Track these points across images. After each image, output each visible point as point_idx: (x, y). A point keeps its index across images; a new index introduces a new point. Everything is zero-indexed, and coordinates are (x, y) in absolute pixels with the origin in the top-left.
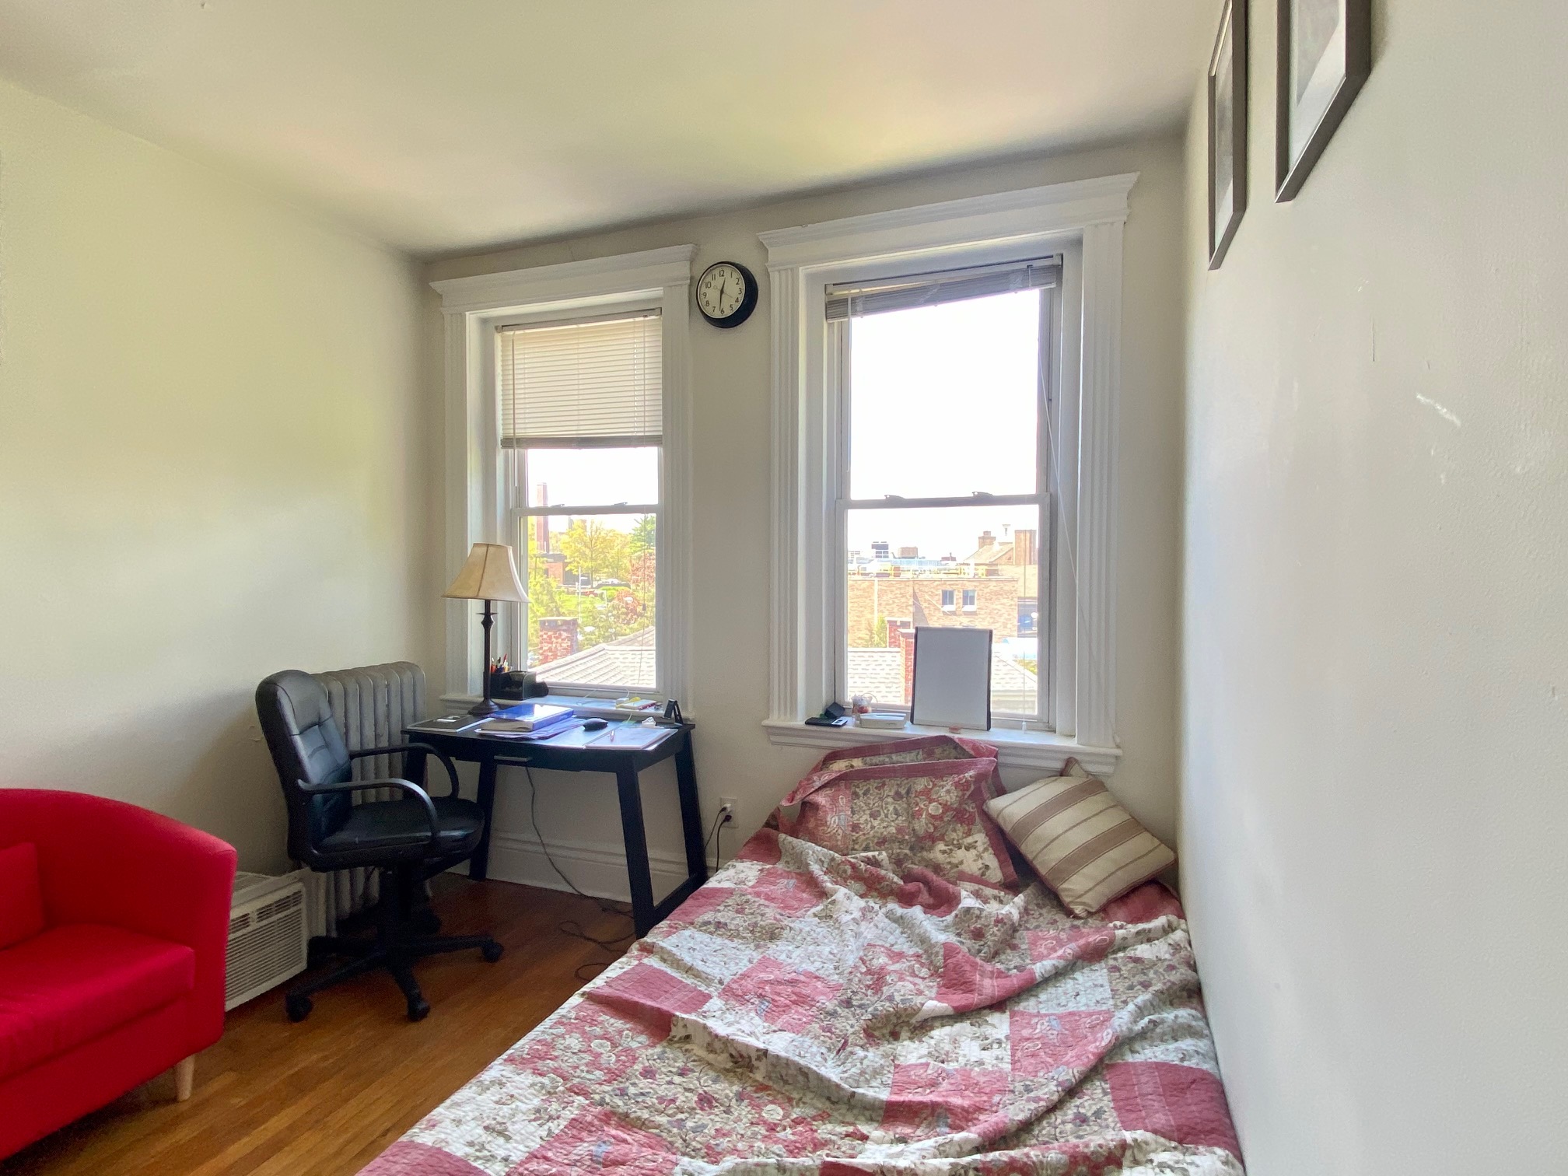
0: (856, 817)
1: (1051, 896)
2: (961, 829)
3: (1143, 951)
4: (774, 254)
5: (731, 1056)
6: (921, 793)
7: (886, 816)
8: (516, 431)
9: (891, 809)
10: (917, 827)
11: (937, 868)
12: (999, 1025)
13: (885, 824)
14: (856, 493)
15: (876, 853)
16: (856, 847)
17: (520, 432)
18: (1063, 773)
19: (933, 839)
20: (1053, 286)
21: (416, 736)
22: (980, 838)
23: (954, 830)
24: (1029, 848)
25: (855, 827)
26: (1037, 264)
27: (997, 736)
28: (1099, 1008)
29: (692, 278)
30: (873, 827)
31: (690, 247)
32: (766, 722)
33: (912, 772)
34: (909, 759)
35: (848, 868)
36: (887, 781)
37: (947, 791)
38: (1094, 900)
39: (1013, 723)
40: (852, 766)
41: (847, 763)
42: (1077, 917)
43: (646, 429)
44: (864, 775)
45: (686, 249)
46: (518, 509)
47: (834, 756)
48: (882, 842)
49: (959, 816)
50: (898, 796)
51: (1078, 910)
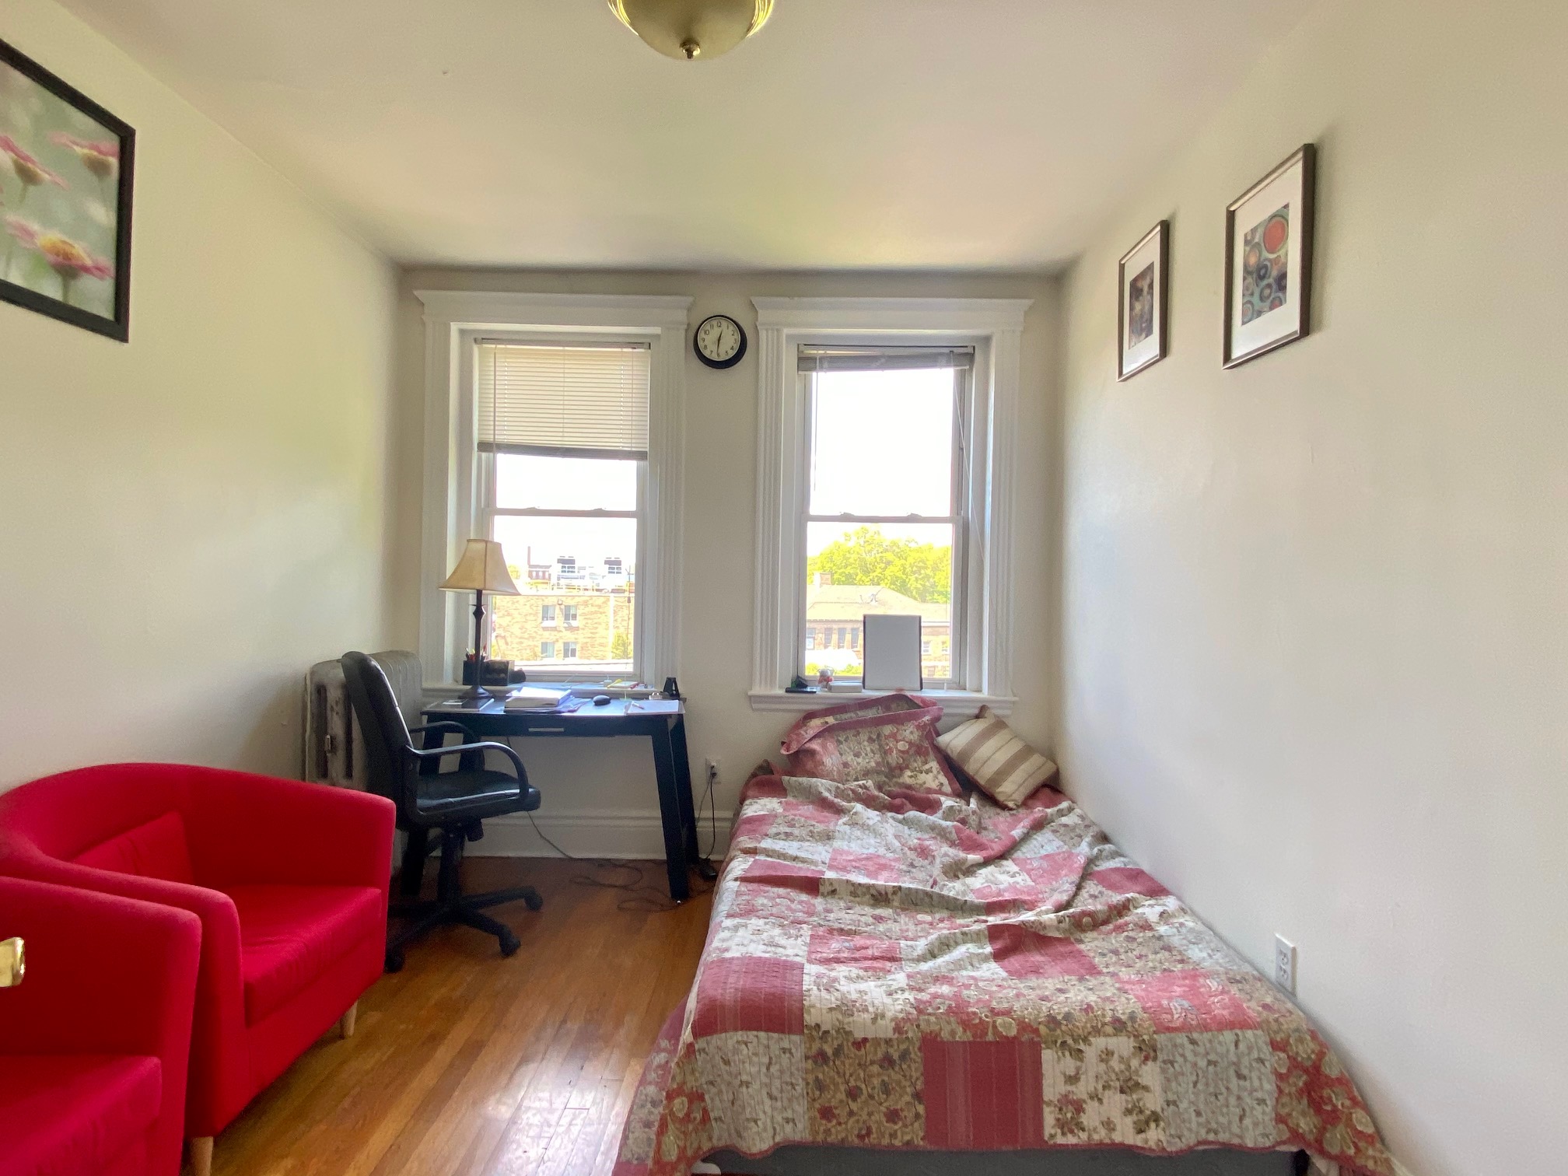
0: (844, 757)
1: (990, 799)
2: (919, 759)
3: (1064, 820)
4: (763, 316)
5: (872, 895)
6: (889, 736)
7: (866, 755)
8: (496, 437)
9: (868, 749)
10: (890, 761)
11: (909, 787)
12: (1009, 865)
13: (867, 761)
14: (814, 509)
15: (864, 782)
16: (849, 778)
17: (502, 438)
18: (977, 717)
19: (901, 769)
20: (968, 367)
21: (433, 716)
22: (934, 765)
23: (915, 761)
24: (971, 768)
25: (846, 765)
26: (956, 350)
27: (928, 694)
28: (1060, 851)
29: (689, 325)
30: (858, 764)
31: (691, 299)
32: (750, 693)
33: (879, 722)
34: (871, 714)
35: (850, 792)
36: (860, 730)
37: (910, 732)
38: (1019, 797)
39: (938, 685)
40: (827, 723)
41: (822, 720)
42: (1011, 809)
43: (633, 445)
44: (842, 727)
45: (687, 300)
46: (489, 509)
47: (810, 716)
48: (867, 774)
49: (918, 750)
50: (871, 740)
51: (1011, 804)
